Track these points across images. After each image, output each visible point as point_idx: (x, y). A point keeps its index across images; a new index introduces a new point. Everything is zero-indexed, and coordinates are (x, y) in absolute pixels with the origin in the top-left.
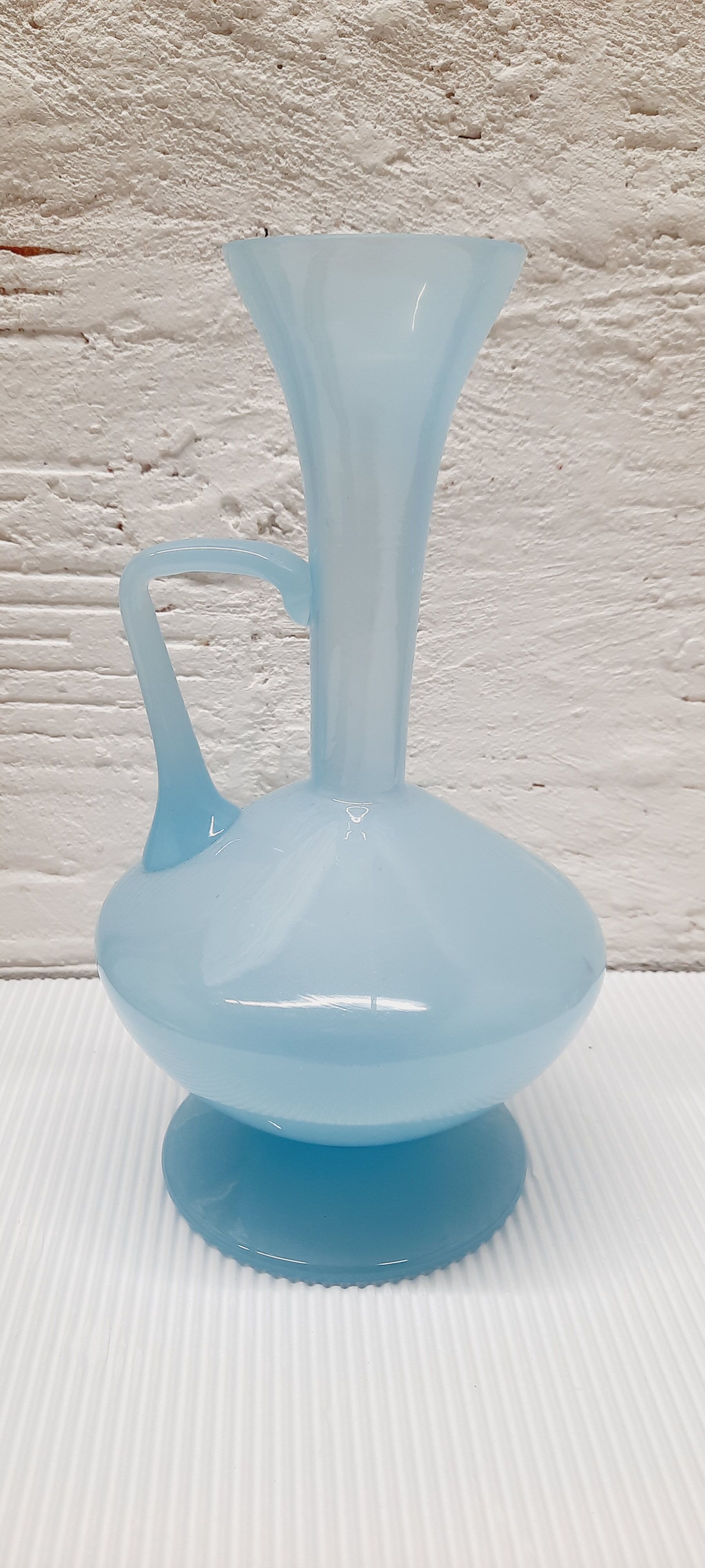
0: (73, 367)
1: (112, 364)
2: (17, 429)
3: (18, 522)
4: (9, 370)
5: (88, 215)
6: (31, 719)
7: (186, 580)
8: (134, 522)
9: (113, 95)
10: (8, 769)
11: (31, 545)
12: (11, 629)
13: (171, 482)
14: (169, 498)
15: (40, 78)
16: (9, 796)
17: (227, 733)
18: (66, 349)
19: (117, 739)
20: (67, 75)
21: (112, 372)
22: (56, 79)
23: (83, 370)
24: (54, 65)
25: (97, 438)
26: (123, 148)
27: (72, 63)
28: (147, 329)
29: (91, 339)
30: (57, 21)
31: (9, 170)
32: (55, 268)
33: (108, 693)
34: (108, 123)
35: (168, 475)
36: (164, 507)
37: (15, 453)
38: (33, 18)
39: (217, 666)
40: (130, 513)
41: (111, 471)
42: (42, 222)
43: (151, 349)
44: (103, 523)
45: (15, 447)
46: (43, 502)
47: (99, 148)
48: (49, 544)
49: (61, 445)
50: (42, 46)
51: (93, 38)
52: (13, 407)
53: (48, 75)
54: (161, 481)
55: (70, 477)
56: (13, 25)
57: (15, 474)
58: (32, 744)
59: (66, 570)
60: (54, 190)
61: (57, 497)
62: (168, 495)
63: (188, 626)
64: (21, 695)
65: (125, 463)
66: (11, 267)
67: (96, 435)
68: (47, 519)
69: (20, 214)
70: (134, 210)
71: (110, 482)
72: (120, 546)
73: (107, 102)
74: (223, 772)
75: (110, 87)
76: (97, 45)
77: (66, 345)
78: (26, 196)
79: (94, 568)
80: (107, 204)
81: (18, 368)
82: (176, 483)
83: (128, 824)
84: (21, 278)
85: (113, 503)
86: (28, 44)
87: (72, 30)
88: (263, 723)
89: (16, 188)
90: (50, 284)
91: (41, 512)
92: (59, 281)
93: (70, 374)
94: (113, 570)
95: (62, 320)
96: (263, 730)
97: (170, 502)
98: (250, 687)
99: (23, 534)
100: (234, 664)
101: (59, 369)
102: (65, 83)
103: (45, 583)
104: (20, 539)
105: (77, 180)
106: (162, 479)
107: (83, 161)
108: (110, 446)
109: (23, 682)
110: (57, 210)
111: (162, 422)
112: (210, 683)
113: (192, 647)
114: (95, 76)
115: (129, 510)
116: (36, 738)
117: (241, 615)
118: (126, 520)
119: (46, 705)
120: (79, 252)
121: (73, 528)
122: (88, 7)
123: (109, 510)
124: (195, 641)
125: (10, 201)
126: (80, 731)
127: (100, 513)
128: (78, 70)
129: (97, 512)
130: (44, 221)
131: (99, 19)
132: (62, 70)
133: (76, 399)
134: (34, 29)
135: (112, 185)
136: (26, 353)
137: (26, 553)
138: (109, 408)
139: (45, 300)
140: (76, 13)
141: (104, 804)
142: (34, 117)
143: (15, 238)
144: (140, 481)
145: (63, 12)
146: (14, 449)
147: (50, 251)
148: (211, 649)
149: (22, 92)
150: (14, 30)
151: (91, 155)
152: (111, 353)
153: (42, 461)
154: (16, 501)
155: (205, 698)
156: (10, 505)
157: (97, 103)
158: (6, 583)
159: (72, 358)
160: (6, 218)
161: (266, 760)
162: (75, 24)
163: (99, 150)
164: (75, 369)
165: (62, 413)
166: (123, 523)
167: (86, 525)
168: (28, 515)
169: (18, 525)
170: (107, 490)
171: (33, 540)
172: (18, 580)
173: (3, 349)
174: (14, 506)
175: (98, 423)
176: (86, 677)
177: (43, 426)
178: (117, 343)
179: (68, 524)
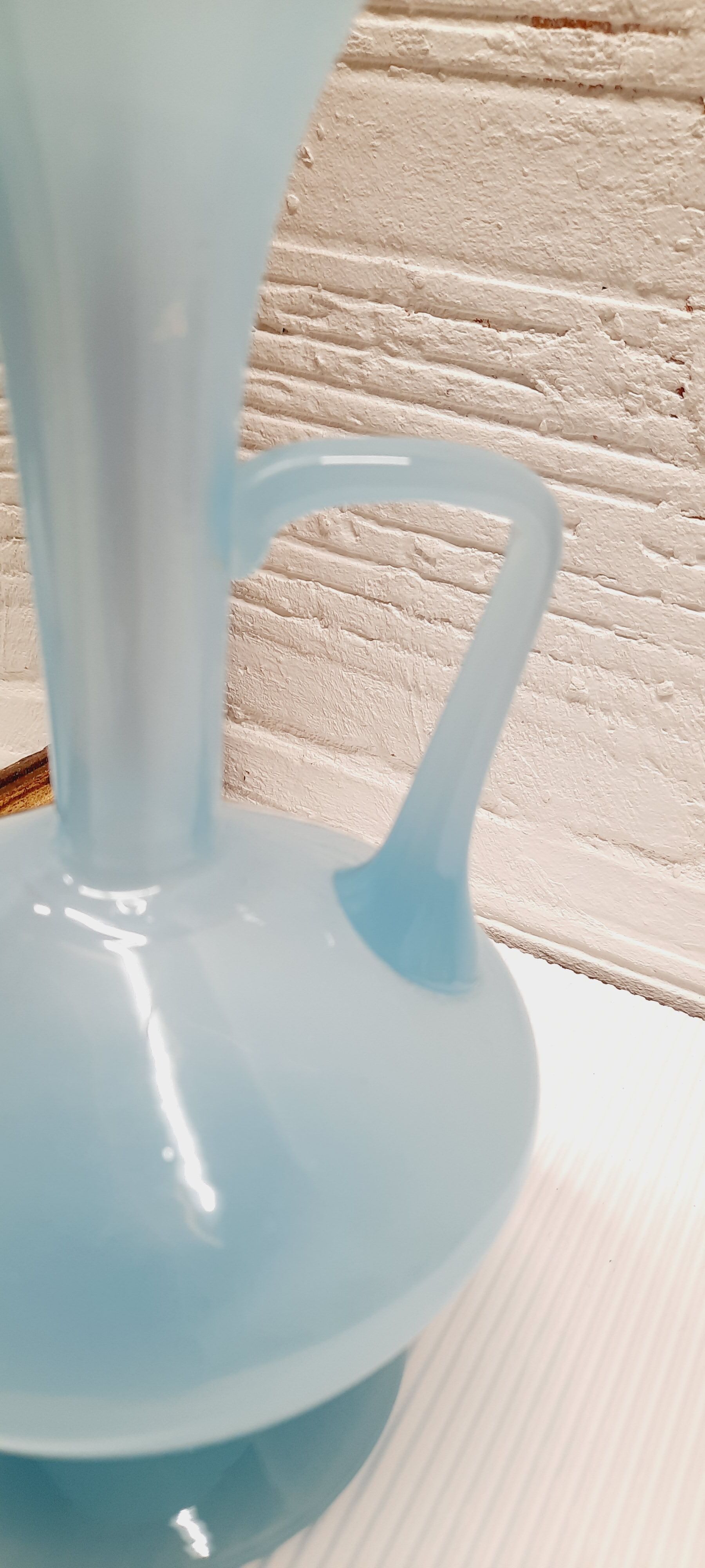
0: (676, 149)
2: (579, 234)
3: (549, 364)
4: (589, 146)
8: (701, 387)
11: (558, 398)
18: (674, 120)
19: (602, 672)
23: (688, 153)
25: (683, 259)
33: (604, 612)
37: (569, 269)
40: (698, 374)
41: (690, 309)
44: (659, 382)
45: (571, 259)
46: (588, 342)
48: (581, 400)
49: (631, 264)
52: (580, 201)
55: (631, 311)
57: (560, 297)
59: (595, 439)
61: (608, 337)
67: (682, 254)
68: (587, 365)
71: (684, 326)
72: (674, 419)
77: (674, 114)
79: (630, 443)
81: (600, 145)
83: (588, 780)
85: (680, 356)
90: (676, 17)
91: (581, 355)
92: (689, 12)
93: (669, 159)
94: (656, 449)
95: (678, 75)
99: (552, 381)
101: (656, 151)
103: (563, 452)
104: (547, 388)
108: (697, 272)
115: (700, 370)
118: (690, 383)
121: (617, 383)
123: (673, 365)
126: (560, 651)
127: (659, 367)
129: (654, 365)
133: (668, 197)
136: (616, 123)
137: (550, 408)
139: (661, 43)
141: (566, 748)
146: (569, 263)
153: (600, 284)
154: (554, 335)
156: (544, 339)
158: (514, 443)
159: (679, 134)
164: (677, 152)
165: (645, 217)
166: (687, 387)
167: (636, 382)
168: (565, 356)
169: (549, 368)
170: (677, 337)
171: (563, 391)
172: (532, 441)
173: (586, 114)
174: (550, 342)
175: (691, 236)
176: (583, 585)
177: (614, 233)
179: (613, 377)
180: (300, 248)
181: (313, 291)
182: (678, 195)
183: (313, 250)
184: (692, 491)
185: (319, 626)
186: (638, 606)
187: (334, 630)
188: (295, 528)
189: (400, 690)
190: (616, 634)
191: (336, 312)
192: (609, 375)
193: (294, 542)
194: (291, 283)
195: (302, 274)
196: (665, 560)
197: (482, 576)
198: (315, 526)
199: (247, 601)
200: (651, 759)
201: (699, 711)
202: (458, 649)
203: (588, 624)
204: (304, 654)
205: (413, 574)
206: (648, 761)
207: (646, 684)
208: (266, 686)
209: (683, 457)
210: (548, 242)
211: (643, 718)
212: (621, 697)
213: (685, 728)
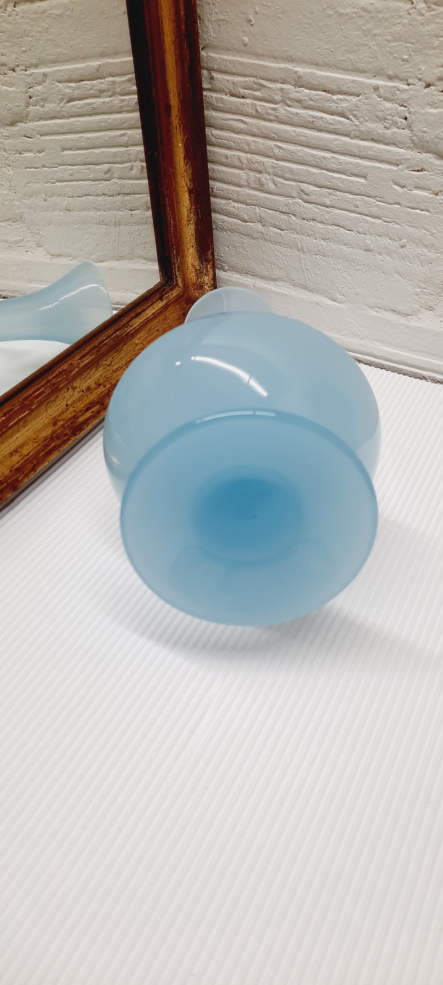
0: (401, 19)
1: (423, 19)
2: (364, 54)
3: (354, 109)
4: (367, 18)
6: (338, 218)
7: (434, 155)
8: (413, 117)
10: (323, 242)
11: (358, 123)
12: (338, 168)
13: (439, 96)
14: (436, 105)
16: (320, 256)
17: (435, 246)
19: (378, 238)
21: (422, 24)
23: (406, 21)
25: (405, 64)
29: (415, 2)
33: (379, 212)
35: (439, 92)
36: (432, 111)
37: (361, 69)
39: (439, 208)
40: (412, 112)
41: (408, 85)
44: (397, 115)
45: (361, 65)
46: (369, 99)
48: (367, 124)
49: (385, 66)
52: (364, 41)
54: (433, 95)
55: (385, 86)
57: (358, 81)
58: (336, 232)
59: (373, 140)
61: (377, 97)
62: (436, 103)
63: (429, 182)
64: (336, 205)
65: (417, 81)
67: (404, 62)
68: (369, 109)
71: (406, 92)
72: (403, 130)
77: (400, 5)
79: (387, 141)
82: (442, 97)
83: (373, 284)
85: (405, 104)
91: (366, 105)
93: (399, 23)
94: (397, 143)
97: (436, 108)
99: (355, 116)
101: (393, 20)
103: (361, 146)
104: (353, 119)
106: (434, 93)
108: (411, 70)
109: (339, 198)
111: (442, 58)
112: (433, 217)
113: (428, 194)
116: (339, 229)
118: (409, 115)
119: (347, 212)
121: (381, 116)
123: (403, 108)
124: (430, 192)
126: (361, 230)
127: (397, 109)
129: (395, 108)
133: (398, 39)
136: (377, 8)
137: (354, 127)
138: (416, 46)
141: (364, 271)
144: (422, 93)
146: (360, 66)
148: (438, 197)
152: (424, 12)
153: (373, 75)
154: (355, 97)
155: (429, 225)
156: (352, 98)
158: (341, 142)
159: (402, 13)
164: (402, 21)
165: (390, 47)
166: (408, 117)
167: (388, 115)
168: (360, 106)
169: (354, 111)
170: (403, 96)
171: (360, 120)
172: (348, 142)
174: (354, 99)
175: (408, 55)
176: (370, 201)
177: (378, 54)
178: (430, 5)
179: (379, 114)
180: (249, 61)
181: (255, 80)
183: (254, 62)
184: (411, 159)
185: (260, 226)
186: (392, 209)
187: (267, 227)
188: (249, 183)
189: (295, 251)
190: (383, 221)
191: (266, 89)
192: (377, 113)
193: (249, 190)
194: (246, 76)
195: (250, 72)
196: (402, 189)
197: (328, 200)
198: (258, 183)
199: (229, 217)
200: (398, 272)
201: (416, 251)
202: (320, 232)
203: (372, 218)
204: (254, 239)
205: (300, 201)
206: (397, 274)
207: (395, 241)
208: (238, 254)
209: (407, 146)
210: (352, 57)
211: (395, 256)
212: (386, 248)
213: (411, 259)
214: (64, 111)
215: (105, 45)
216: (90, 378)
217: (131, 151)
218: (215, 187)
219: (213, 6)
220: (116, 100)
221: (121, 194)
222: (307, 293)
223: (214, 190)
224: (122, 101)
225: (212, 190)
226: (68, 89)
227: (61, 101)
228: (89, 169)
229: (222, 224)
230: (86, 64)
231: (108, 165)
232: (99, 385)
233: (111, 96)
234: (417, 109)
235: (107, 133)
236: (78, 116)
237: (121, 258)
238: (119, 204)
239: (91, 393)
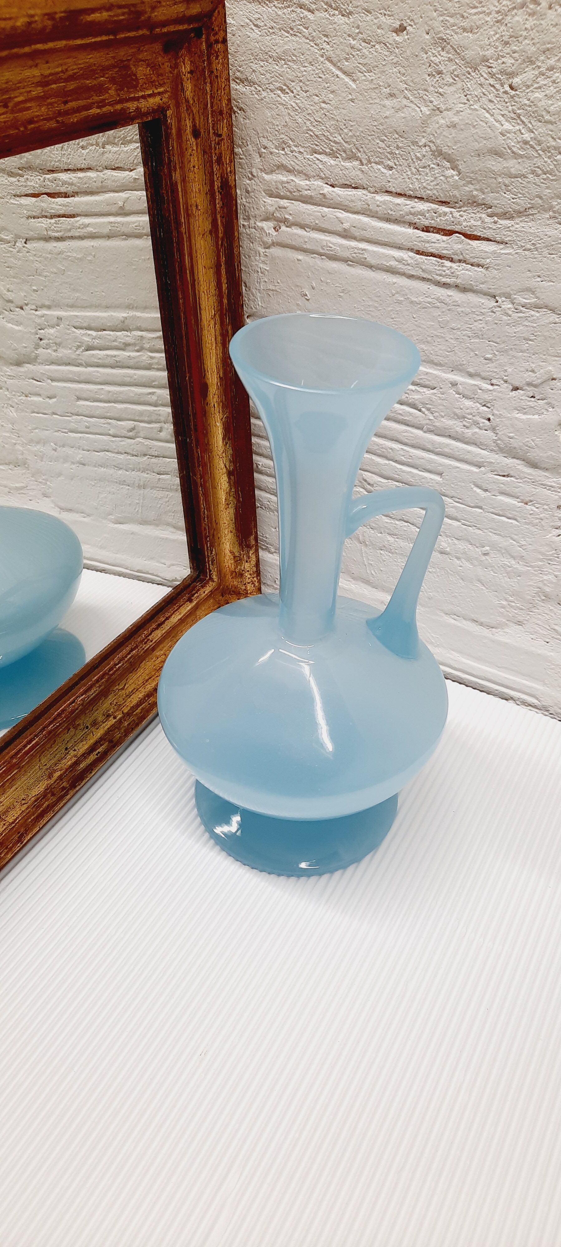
0: (484, 316)
1: (509, 320)
2: (440, 346)
3: (427, 402)
4: (444, 310)
5: (518, 220)
7: (523, 462)
8: (498, 420)
9: (554, 143)
10: (390, 538)
11: (432, 418)
12: (408, 461)
13: (529, 401)
14: (524, 411)
15: (507, 126)
17: (524, 559)
18: (483, 303)
19: (456, 541)
20: (526, 125)
21: (508, 324)
22: (518, 128)
23: (490, 319)
24: (519, 117)
25: (488, 363)
26: (552, 180)
27: (531, 118)
28: (538, 302)
29: (500, 300)
30: (528, 87)
31: (472, 184)
32: (487, 252)
33: (458, 514)
34: (545, 162)
35: (528, 397)
36: (520, 416)
37: (436, 361)
38: (512, 82)
39: (529, 519)
40: (496, 414)
41: (492, 385)
42: (486, 220)
43: (538, 315)
44: (478, 415)
46: (445, 394)
47: (536, 178)
48: (442, 419)
49: (464, 363)
50: (513, 104)
51: (550, 102)
52: (440, 333)
53: (513, 124)
54: (522, 400)
55: (465, 383)
56: (498, 86)
57: (433, 373)
58: (405, 529)
59: (450, 436)
60: (499, 202)
61: (454, 393)
62: (525, 409)
63: (517, 490)
65: (503, 382)
66: (460, 246)
67: (487, 361)
68: (445, 404)
69: (473, 213)
70: (551, 221)
71: (490, 392)
72: (486, 431)
73: (548, 148)
74: (516, 580)
75: (553, 138)
76: (552, 108)
78: (480, 201)
79: (467, 440)
80: (533, 215)
81: (449, 310)
82: (532, 403)
84: (464, 255)
85: (488, 405)
86: (504, 101)
87: (537, 95)
88: (550, 560)
89: (474, 197)
90: (482, 262)
91: (442, 399)
92: (488, 260)
93: (481, 320)
94: (477, 444)
95: (484, 286)
96: (549, 564)
97: (525, 413)
98: (547, 537)
99: (428, 409)
100: (540, 521)
101: (475, 316)
102: (523, 131)
103: (435, 441)
104: (426, 412)
105: (516, 197)
106: (523, 398)
107: (523, 185)
108: (495, 370)
110: (497, 214)
111: (533, 363)
112: (521, 527)
113: (516, 502)
114: (544, 129)
115: (496, 412)
117: (553, 493)
118: (493, 417)
120: (506, 243)
121: (459, 414)
122: (552, 79)
123: (484, 408)
124: (518, 500)
125: (469, 203)
127: (478, 409)
128: (534, 124)
129: (476, 408)
130: (488, 220)
131: (558, 89)
132: (523, 122)
133: (481, 336)
134: (511, 91)
135: (538, 204)
136: (456, 301)
137: (428, 421)
138: (502, 346)
139: (476, 271)
140: (542, 82)
141: (438, 576)
142: (497, 153)
143: (467, 228)
144: (508, 396)
145: (534, 80)
146: (436, 358)
147: (488, 240)
148: (528, 507)
149: (492, 135)
150: (497, 90)
151: (529, 182)
152: (510, 313)
153: (451, 369)
154: (429, 389)
155: (516, 535)
156: (425, 390)
157: (541, 148)
158: (412, 435)
159: (485, 310)
160: (464, 213)
161: (545, 582)
162: (539, 90)
163: (535, 179)
164: (485, 318)
165: (470, 343)
166: (491, 419)
167: (468, 414)
168: (434, 400)
169: (426, 404)
170: (486, 396)
171: (434, 415)
172: (419, 434)
173: (442, 296)
174: (427, 392)
175: (492, 354)
177: (456, 348)
178: (517, 307)
179: (457, 411)
182: (485, 336)
184: (496, 463)
186: (472, 513)
189: (356, 543)
190: (462, 525)
196: (484, 493)
200: (479, 581)
201: (501, 560)
203: (448, 519)
205: (362, 490)
206: (478, 584)
207: (477, 547)
209: (491, 449)
210: (426, 348)
211: (476, 563)
212: (465, 553)
213: (496, 569)
214: (81, 359)
215: (132, 297)
216: (97, 710)
217: (161, 412)
218: (260, 464)
219: (261, 275)
220: (145, 356)
221: (146, 455)
222: (370, 588)
223: (259, 467)
224: (152, 358)
225: (257, 467)
226: (88, 337)
227: (78, 347)
228: (109, 424)
229: (268, 503)
230: (109, 314)
231: (132, 422)
232: (108, 716)
233: (138, 351)
234: (503, 412)
235: (133, 389)
236: (97, 366)
237: (144, 522)
238: (144, 466)
239: (97, 729)
